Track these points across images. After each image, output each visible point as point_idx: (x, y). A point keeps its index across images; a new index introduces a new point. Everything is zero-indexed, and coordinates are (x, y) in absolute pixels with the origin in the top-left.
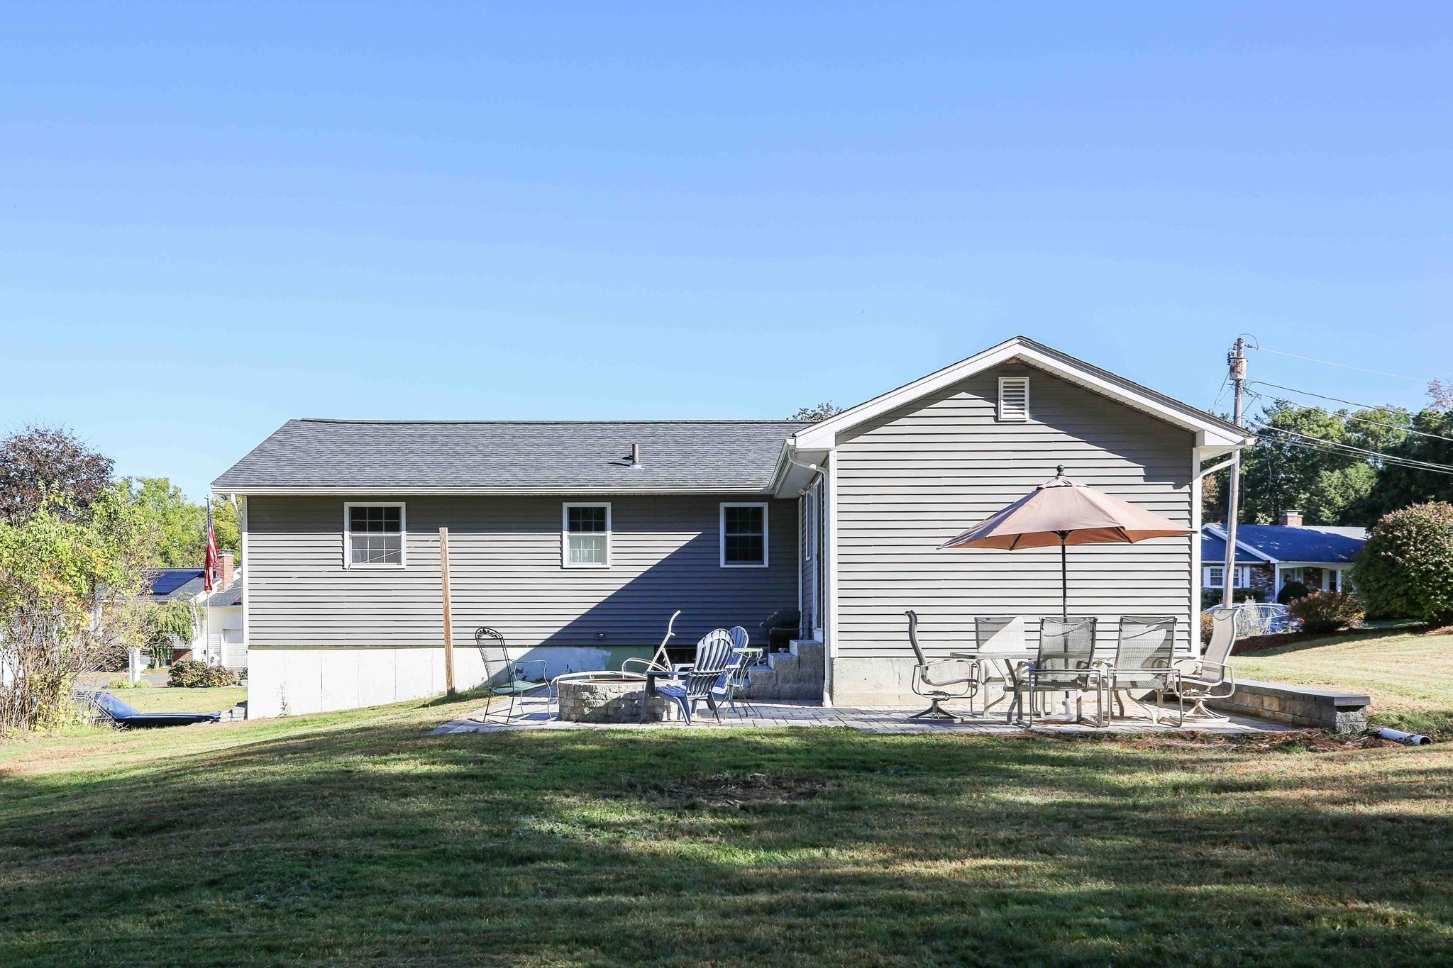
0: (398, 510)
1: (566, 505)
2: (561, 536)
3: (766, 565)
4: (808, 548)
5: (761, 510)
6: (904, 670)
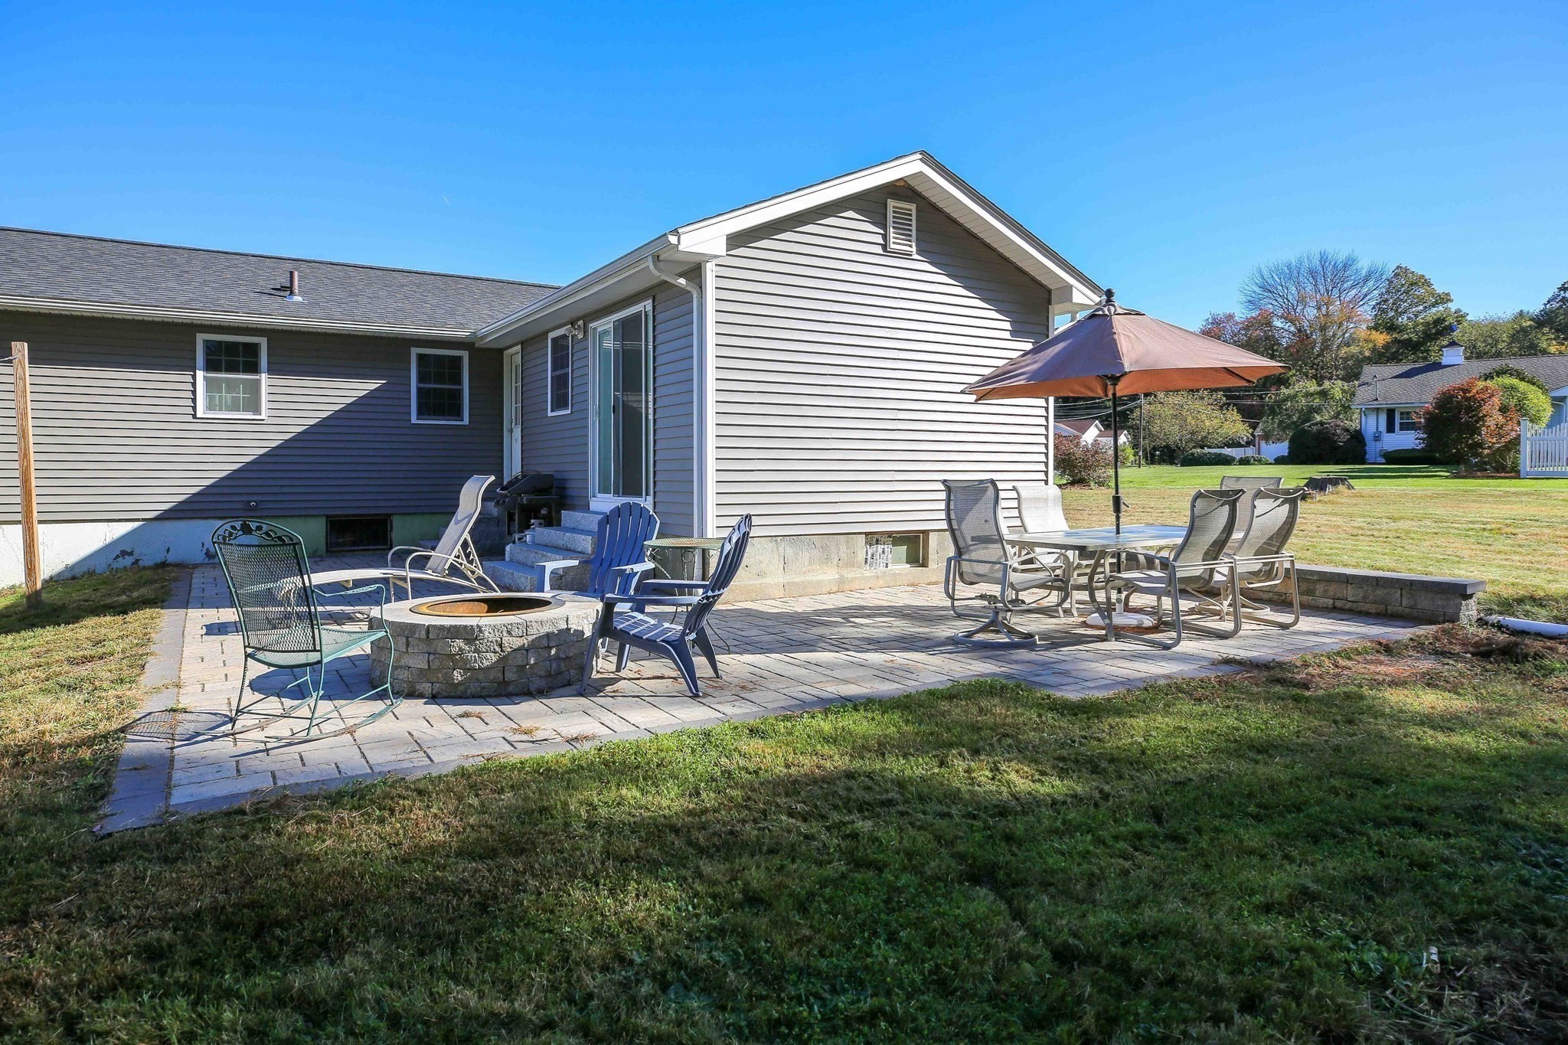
1: (200, 338)
2: (194, 377)
3: (466, 421)
4: (560, 402)
5: (459, 359)
6: (790, 552)
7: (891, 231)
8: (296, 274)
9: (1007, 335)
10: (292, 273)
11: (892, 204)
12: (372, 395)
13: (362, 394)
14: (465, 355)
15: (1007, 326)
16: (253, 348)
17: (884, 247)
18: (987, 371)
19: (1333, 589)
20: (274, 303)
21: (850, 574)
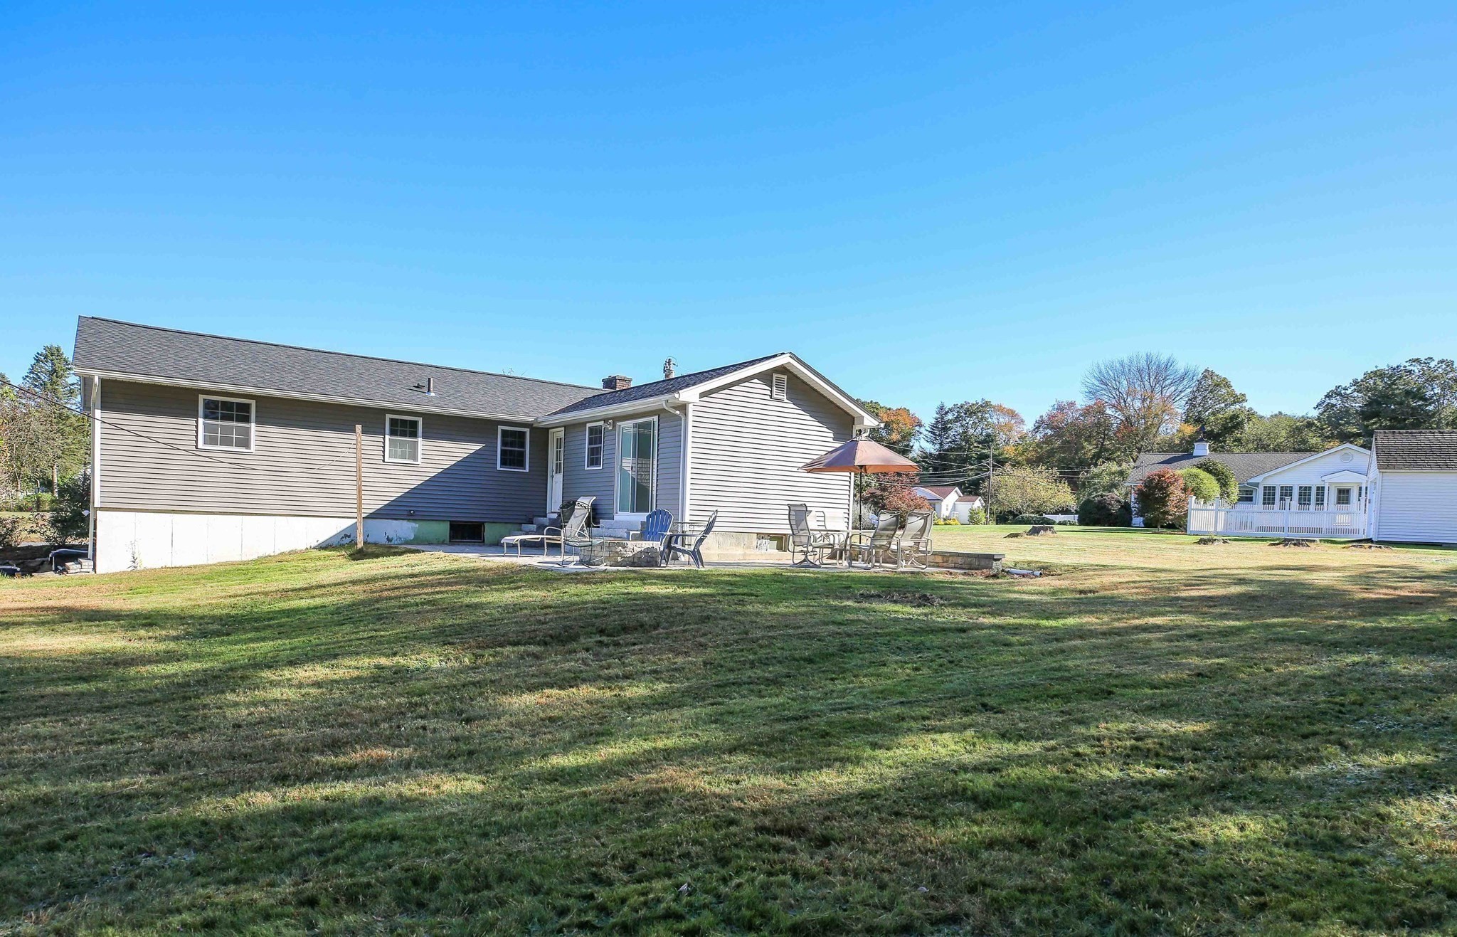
0: (249, 405)
1: (388, 417)
2: (384, 438)
3: (527, 470)
4: (594, 461)
5: (524, 433)
6: (721, 539)
7: (774, 388)
8: (432, 379)
9: (831, 440)
10: (429, 379)
11: (775, 375)
12: (477, 452)
13: (472, 452)
14: (527, 430)
15: (832, 435)
16: (414, 424)
17: (771, 397)
18: (808, 461)
19: (955, 559)
20: (418, 396)
21: (748, 551)
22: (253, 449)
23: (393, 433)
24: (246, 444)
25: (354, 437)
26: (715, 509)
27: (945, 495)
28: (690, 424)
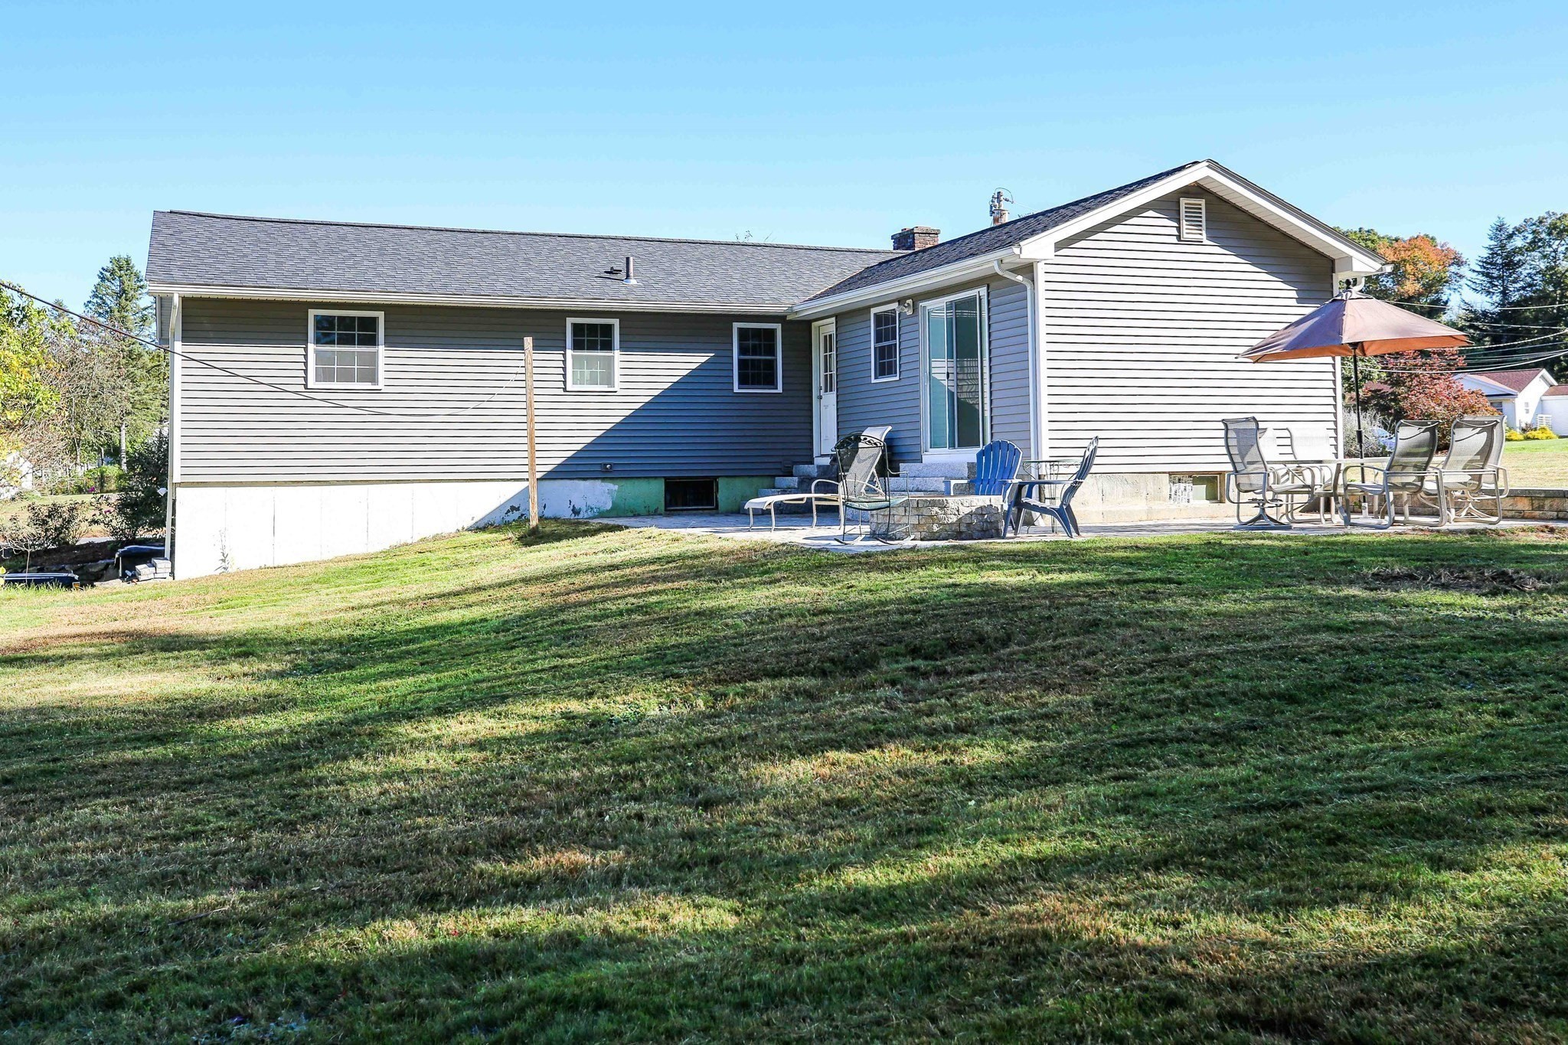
0: (374, 320)
1: (570, 321)
2: (565, 355)
3: (780, 390)
4: (885, 369)
5: (773, 332)
6: (1107, 486)
7: (1184, 223)
8: (631, 259)
9: (1294, 302)
10: (628, 259)
11: (1183, 201)
12: (702, 367)
13: (695, 366)
14: (778, 327)
15: (1294, 294)
16: (608, 329)
17: (1179, 237)
18: (1255, 343)
20: (612, 286)
21: (1156, 505)
22: (381, 385)
23: (577, 346)
24: (372, 377)
25: (522, 356)
26: (1093, 434)
27: (1521, 385)
28: (1042, 294)
